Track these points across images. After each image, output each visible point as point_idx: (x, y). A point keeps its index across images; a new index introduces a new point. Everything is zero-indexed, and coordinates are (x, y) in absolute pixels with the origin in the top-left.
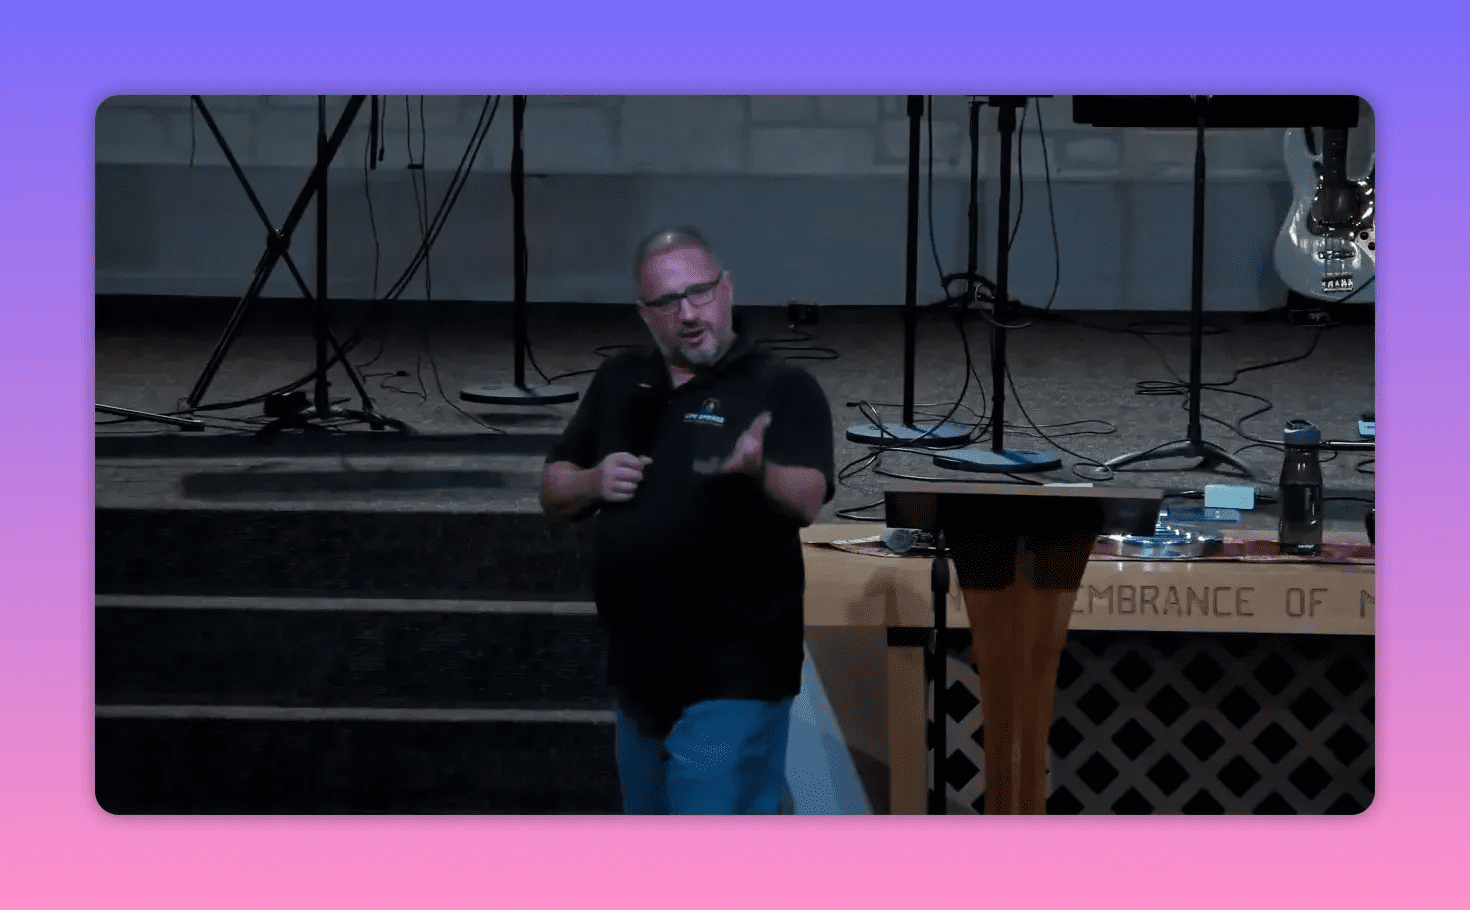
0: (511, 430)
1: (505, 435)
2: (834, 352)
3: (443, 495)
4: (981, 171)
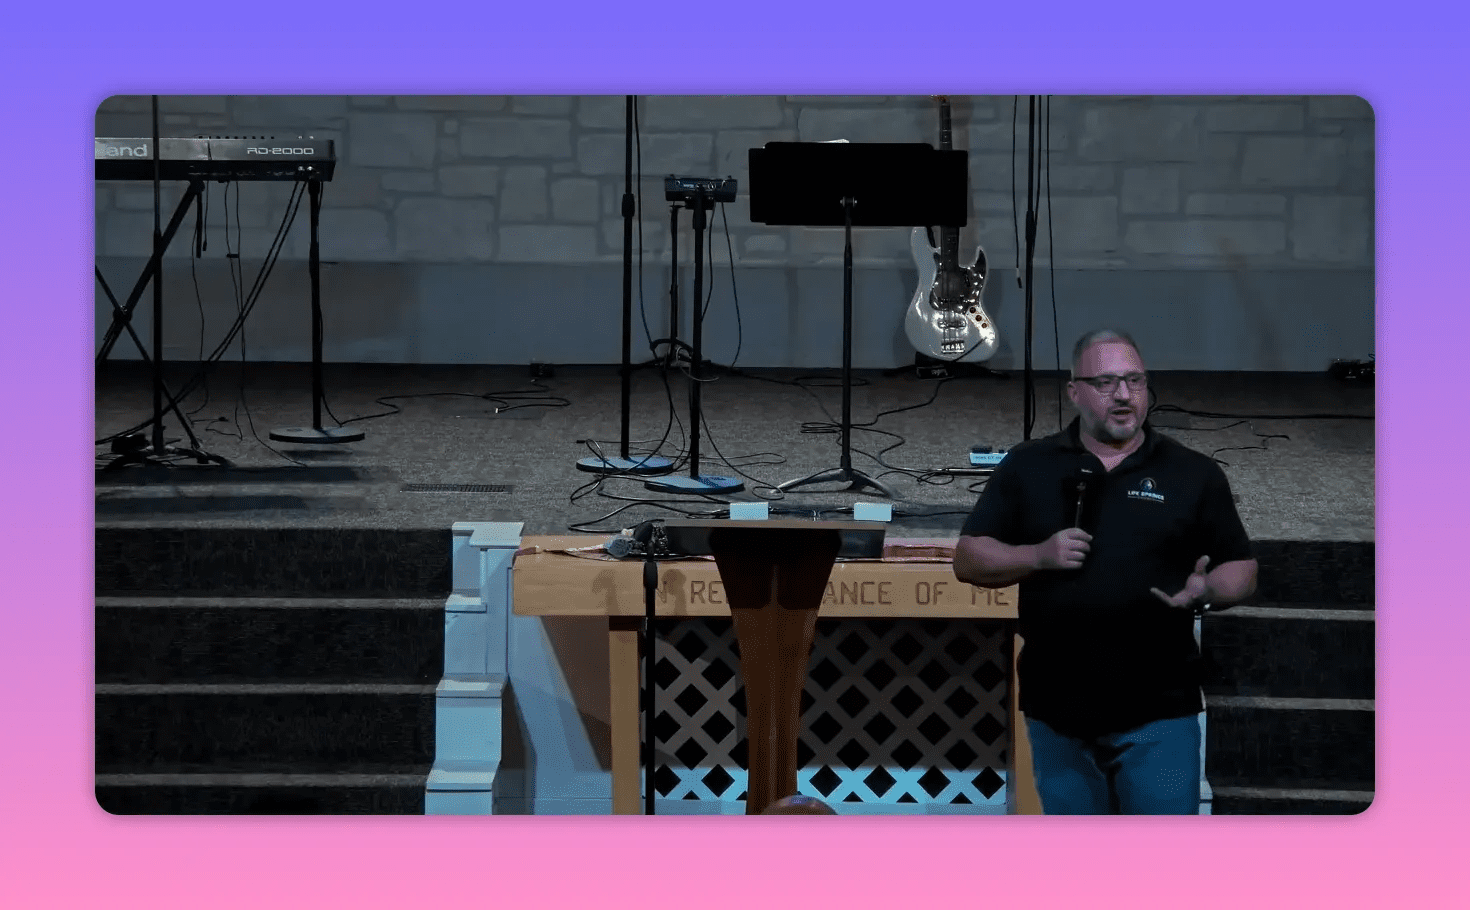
0: (311, 463)
1: (306, 468)
2: (566, 400)
3: (257, 515)
4: (680, 259)
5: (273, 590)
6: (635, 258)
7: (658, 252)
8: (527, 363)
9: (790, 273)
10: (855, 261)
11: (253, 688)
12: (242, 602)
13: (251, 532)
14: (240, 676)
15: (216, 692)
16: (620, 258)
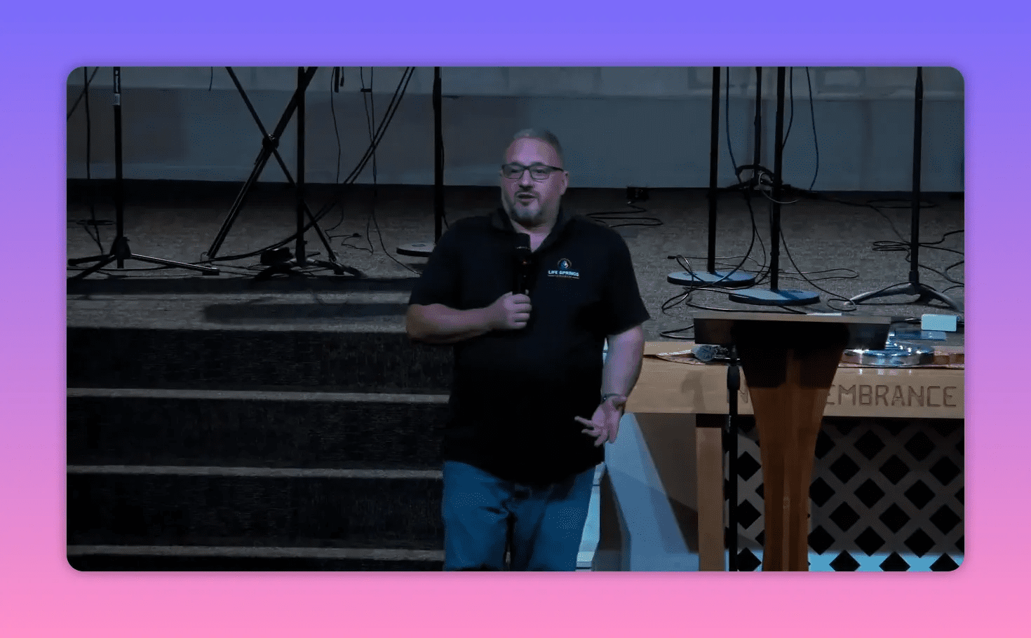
2: (659, 221)
3: (385, 320)
4: (764, 92)
5: (400, 388)
6: (723, 92)
7: (744, 86)
8: (624, 187)
9: (865, 104)
10: (926, 94)
11: (381, 474)
12: (372, 397)
13: (379, 336)
14: (372, 463)
15: (350, 476)
16: (710, 92)
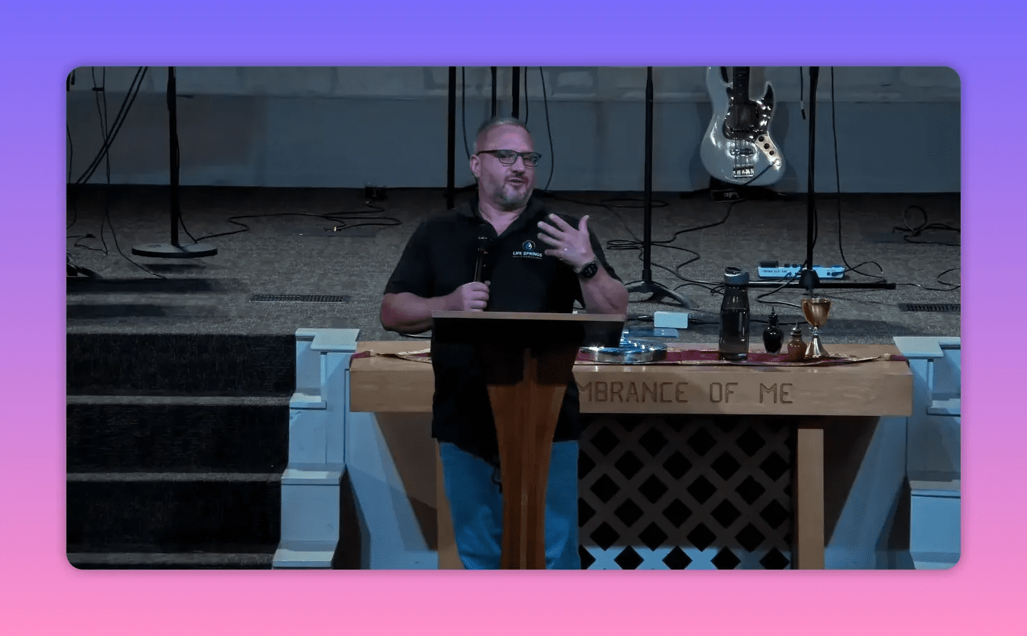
0: (169, 276)
1: (165, 279)
2: (399, 221)
3: (120, 322)
4: (499, 94)
5: (135, 389)
6: (458, 93)
7: (479, 87)
8: (362, 186)
9: (597, 104)
10: (657, 95)
11: (117, 477)
12: (107, 400)
13: (116, 337)
14: (106, 466)
15: (84, 480)
16: (446, 93)
